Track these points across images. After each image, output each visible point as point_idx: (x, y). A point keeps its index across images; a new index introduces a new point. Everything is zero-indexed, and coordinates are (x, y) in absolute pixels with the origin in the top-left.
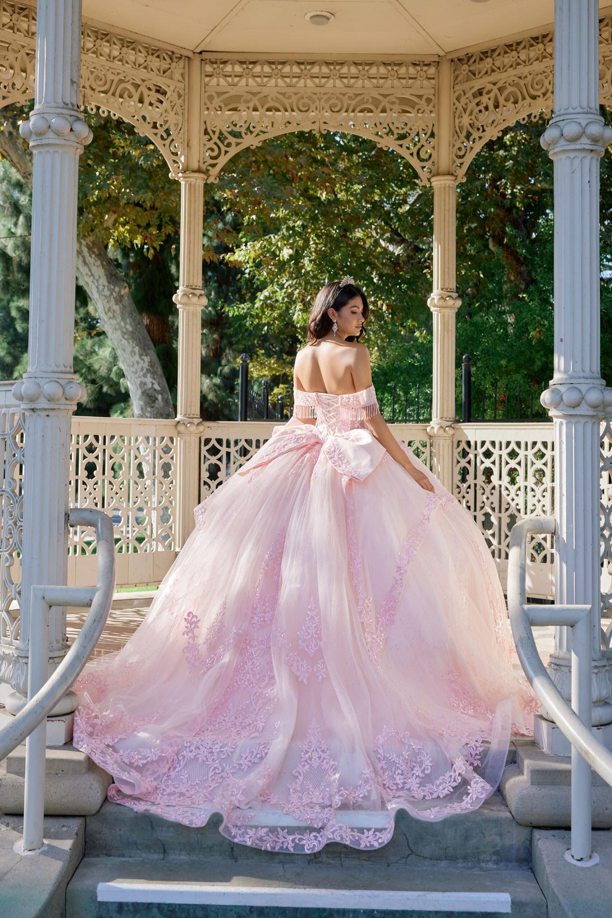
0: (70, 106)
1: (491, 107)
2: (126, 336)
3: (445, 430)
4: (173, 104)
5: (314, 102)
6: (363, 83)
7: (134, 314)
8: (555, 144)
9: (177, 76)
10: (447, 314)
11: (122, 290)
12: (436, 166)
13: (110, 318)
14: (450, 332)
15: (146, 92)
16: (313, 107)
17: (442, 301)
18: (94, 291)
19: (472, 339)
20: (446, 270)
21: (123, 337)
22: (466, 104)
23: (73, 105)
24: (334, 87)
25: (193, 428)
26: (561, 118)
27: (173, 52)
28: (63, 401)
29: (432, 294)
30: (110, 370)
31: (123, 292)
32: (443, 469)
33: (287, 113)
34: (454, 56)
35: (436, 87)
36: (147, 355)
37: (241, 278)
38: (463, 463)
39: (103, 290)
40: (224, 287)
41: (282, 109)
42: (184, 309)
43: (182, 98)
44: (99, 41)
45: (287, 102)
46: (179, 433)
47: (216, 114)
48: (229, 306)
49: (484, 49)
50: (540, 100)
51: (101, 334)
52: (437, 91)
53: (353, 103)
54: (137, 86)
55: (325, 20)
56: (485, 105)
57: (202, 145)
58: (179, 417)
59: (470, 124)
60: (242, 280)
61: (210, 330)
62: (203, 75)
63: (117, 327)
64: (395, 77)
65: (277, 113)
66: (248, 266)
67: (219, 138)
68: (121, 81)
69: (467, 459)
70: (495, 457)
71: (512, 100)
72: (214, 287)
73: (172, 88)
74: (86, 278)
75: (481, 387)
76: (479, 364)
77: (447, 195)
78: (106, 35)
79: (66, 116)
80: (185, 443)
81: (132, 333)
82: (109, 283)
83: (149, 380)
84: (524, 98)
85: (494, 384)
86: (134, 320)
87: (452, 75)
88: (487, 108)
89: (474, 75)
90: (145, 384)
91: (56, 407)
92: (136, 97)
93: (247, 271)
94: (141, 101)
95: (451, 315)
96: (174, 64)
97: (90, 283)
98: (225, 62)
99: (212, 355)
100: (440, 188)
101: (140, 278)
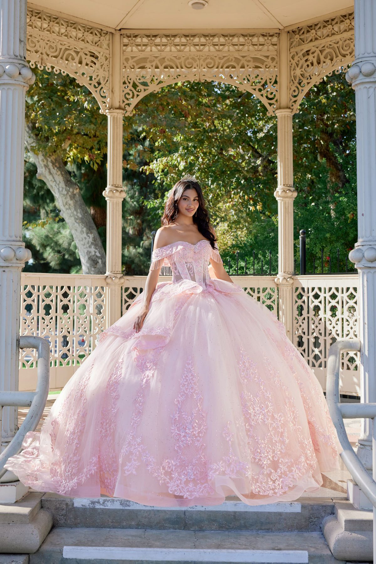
0: (19, 57)
1: (315, 63)
2: (77, 221)
3: (287, 280)
4: (102, 64)
5: (195, 61)
6: (229, 48)
7: (83, 206)
8: (356, 79)
9: (105, 46)
10: (287, 202)
11: (75, 191)
12: (278, 103)
13: (67, 209)
14: (290, 214)
15: (84, 56)
16: (195, 65)
17: (284, 193)
18: (56, 191)
19: (307, 220)
20: (287, 172)
21: (76, 221)
22: (298, 61)
23: (21, 57)
24: (209, 51)
25: (117, 280)
26: (360, 60)
27: (101, 30)
28: (15, 261)
29: (277, 189)
30: (70, 244)
31: (75, 192)
32: (286, 307)
33: (178, 70)
34: (290, 29)
35: (278, 50)
36: (91, 233)
37: (155, 183)
38: (300, 302)
39: (62, 190)
40: (144, 189)
41: (175, 67)
42: (110, 201)
43: (108, 60)
44: (51, 23)
45: (178, 62)
46: (107, 284)
47: (130, 71)
48: (147, 201)
49: (310, 24)
50: (348, 57)
51: (62, 220)
52: (279, 53)
53: (222, 61)
54: (77, 53)
55: (202, 6)
56: (311, 61)
57: (122, 91)
58: (108, 273)
59: (301, 75)
60: (156, 185)
61: (135, 217)
62: (122, 45)
63: (72, 215)
64: (250, 44)
65: (172, 70)
66: (159, 175)
67: (133, 86)
68: (66, 49)
69: (302, 300)
70: (321, 298)
71: (329, 57)
72: (137, 189)
73: (101, 54)
74: (51, 183)
75: (313, 252)
76: (312, 237)
77: (286, 122)
78: (57, 19)
79: (16, 64)
80: (111, 290)
81: (82, 219)
82: (66, 186)
83: (93, 249)
84: (337, 56)
85: (322, 250)
86: (83, 210)
87: (289, 42)
88: (312, 64)
89: (304, 42)
90: (90, 252)
91: (10, 265)
92: (77, 60)
93: (159, 178)
94: (80, 63)
95: (291, 202)
96: (102, 38)
97: (54, 186)
98: (136, 36)
99: (137, 233)
100: (281, 117)
101: (88, 183)
